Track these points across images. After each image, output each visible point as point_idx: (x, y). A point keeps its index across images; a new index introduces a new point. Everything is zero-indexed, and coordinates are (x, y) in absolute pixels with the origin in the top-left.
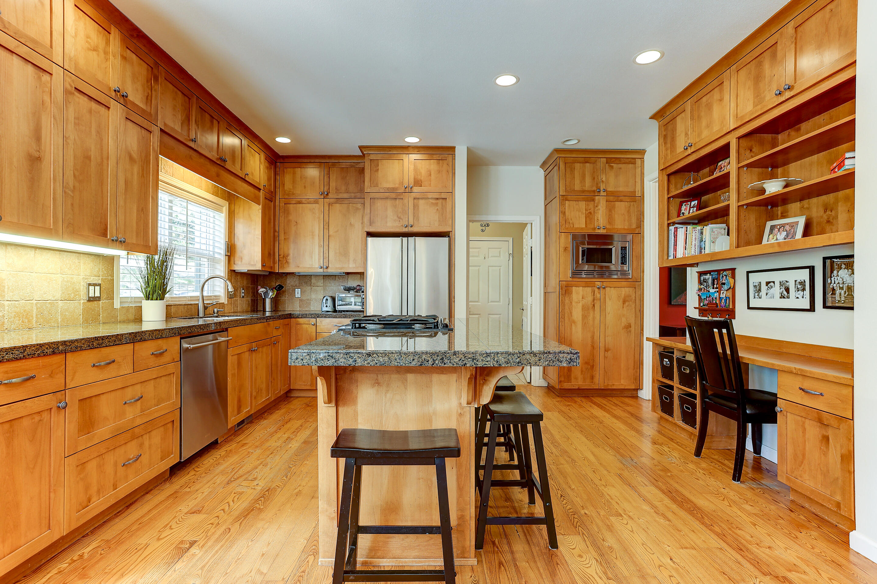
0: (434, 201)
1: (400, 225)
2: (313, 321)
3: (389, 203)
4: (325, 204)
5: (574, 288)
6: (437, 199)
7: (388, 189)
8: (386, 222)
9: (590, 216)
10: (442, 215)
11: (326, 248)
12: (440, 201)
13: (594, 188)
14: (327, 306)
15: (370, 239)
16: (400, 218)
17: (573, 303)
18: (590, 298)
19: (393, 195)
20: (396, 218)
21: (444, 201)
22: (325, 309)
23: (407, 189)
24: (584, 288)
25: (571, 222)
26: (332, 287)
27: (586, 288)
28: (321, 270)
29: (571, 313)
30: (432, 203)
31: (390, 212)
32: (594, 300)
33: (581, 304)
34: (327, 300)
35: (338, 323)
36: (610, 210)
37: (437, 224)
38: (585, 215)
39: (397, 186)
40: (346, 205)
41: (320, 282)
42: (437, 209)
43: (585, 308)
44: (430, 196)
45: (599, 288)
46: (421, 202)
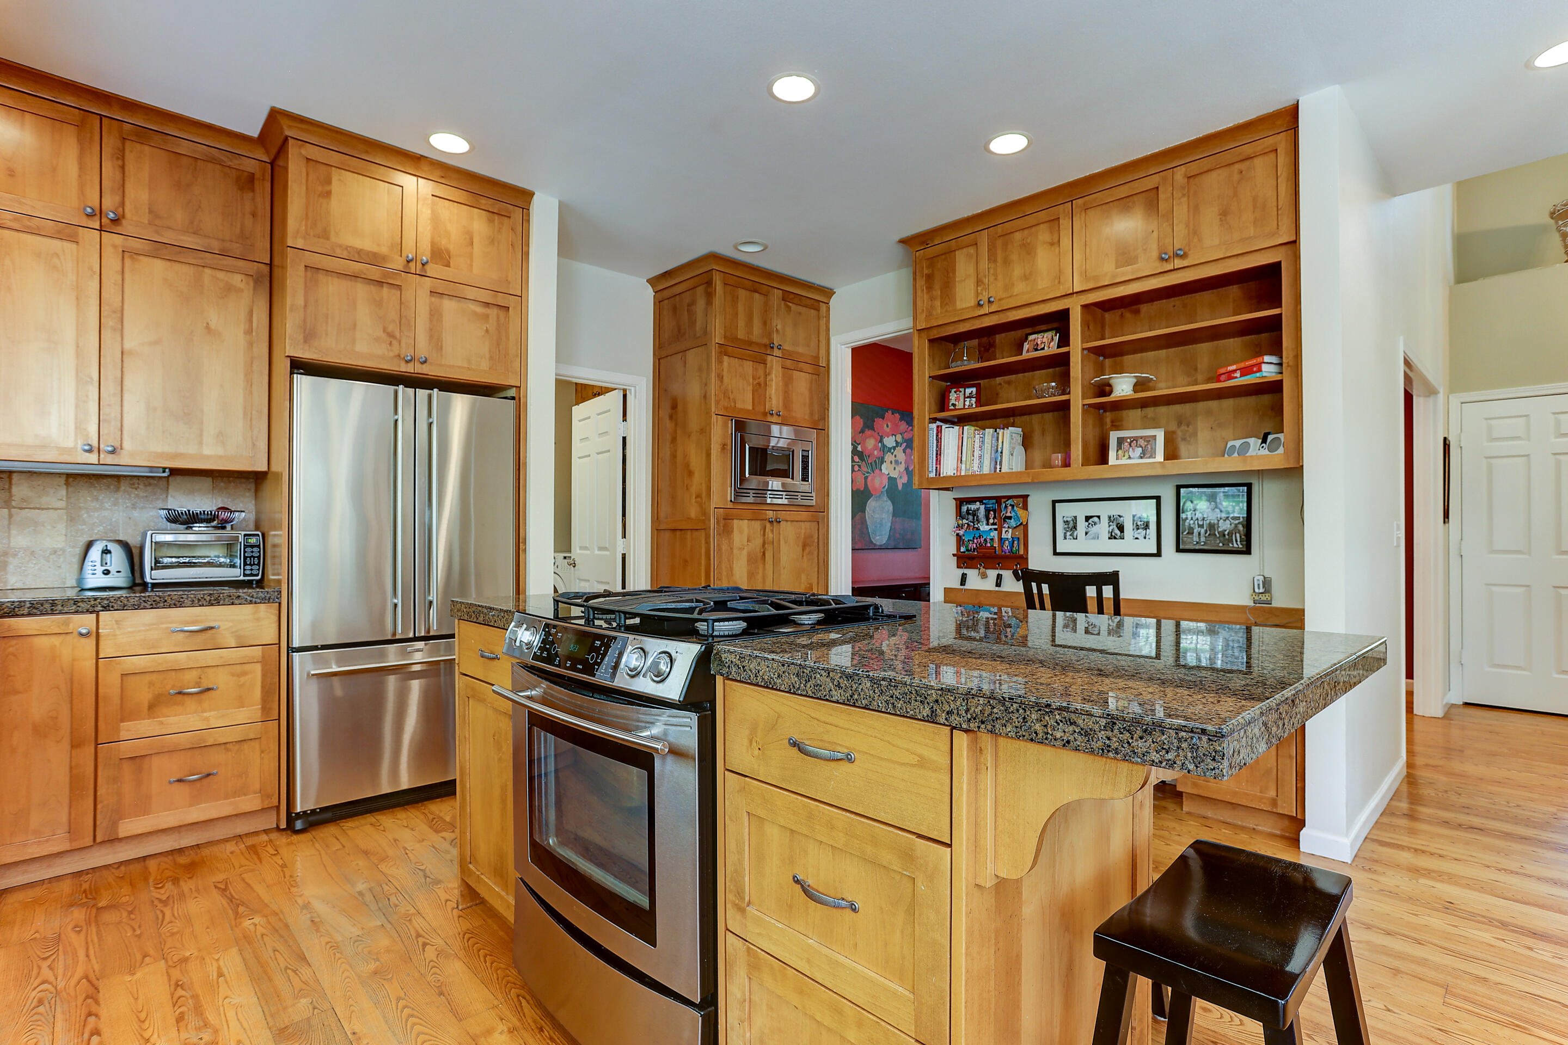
0: (479, 309)
1: (391, 354)
2: (85, 622)
3: (361, 291)
4: (108, 252)
5: (735, 521)
6: (487, 304)
7: (359, 252)
8: (354, 342)
9: (760, 388)
10: (498, 345)
11: (110, 388)
12: (493, 312)
13: (765, 341)
14: (107, 572)
15: (303, 382)
16: (391, 335)
17: (735, 551)
18: (759, 541)
19: (374, 272)
20: (380, 333)
21: (502, 314)
22: (95, 579)
23: (412, 265)
24: (750, 522)
25: (731, 397)
26: (106, 513)
27: (753, 522)
28: (93, 458)
29: (731, 569)
30: (475, 313)
31: (364, 316)
32: (764, 544)
33: (745, 552)
34: (106, 552)
35: (188, 623)
36: (787, 382)
37: (485, 365)
38: (751, 386)
39: (384, 250)
40: (189, 270)
41: (57, 497)
42: (487, 331)
43: (751, 560)
44: (471, 293)
45: (771, 522)
46: (448, 305)
